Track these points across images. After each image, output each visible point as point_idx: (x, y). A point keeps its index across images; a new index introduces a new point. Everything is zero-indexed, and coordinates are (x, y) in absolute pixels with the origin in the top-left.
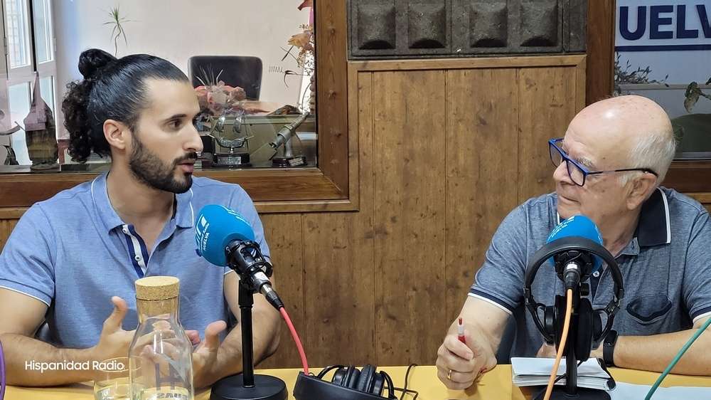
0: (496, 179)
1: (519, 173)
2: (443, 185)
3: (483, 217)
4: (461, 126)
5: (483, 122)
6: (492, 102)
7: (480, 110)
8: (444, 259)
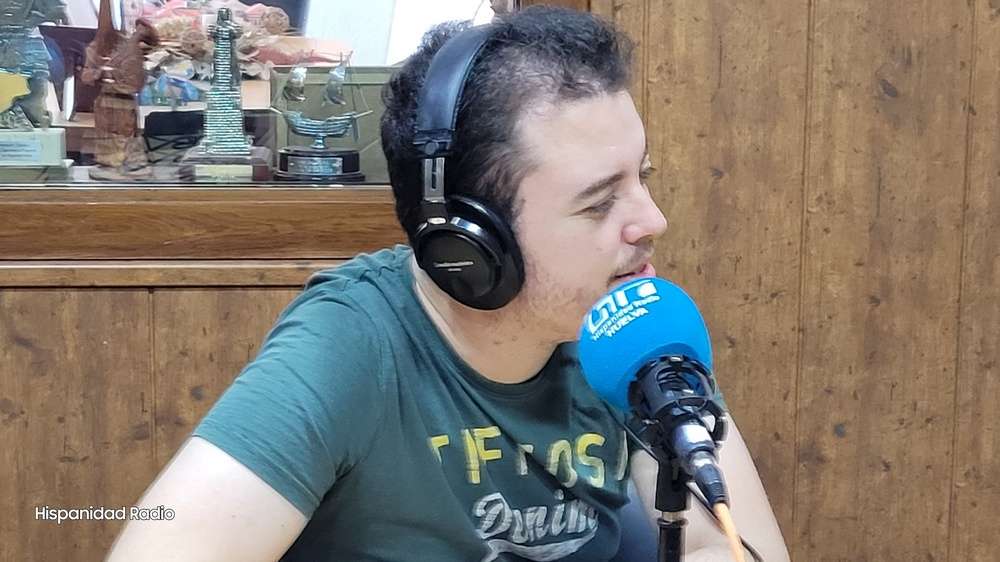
0: (915, 219)
1: (965, 207)
2: (797, 231)
3: (883, 304)
4: (843, 99)
5: (890, 91)
6: (913, 44)
7: (885, 64)
8: (791, 397)
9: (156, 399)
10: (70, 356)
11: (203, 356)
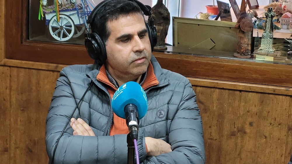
9: (239, 124)
10: (215, 108)
11: (254, 113)
